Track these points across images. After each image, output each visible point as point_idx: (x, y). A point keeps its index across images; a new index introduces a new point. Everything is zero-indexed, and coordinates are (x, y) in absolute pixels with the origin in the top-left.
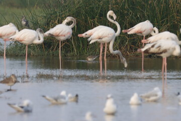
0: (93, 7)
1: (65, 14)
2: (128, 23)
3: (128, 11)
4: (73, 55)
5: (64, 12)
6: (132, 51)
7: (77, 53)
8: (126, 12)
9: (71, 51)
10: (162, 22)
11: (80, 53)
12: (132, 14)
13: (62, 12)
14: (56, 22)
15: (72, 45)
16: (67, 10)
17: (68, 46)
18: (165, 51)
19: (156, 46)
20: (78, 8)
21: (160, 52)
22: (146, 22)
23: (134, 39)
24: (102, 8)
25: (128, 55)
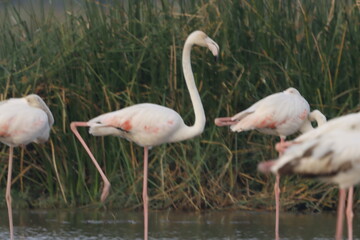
0: (120, 54)
1: (28, 75)
2: (233, 102)
3: (232, 66)
4: (57, 205)
5: (26, 68)
6: (244, 192)
7: (69, 199)
8: (224, 68)
9: (50, 190)
10: (340, 101)
11: (77, 197)
12: (245, 75)
13: (20, 67)
15: (54, 174)
16: (38, 63)
17: (40, 178)
18: (346, 167)
19: (318, 152)
20: (72, 55)
21: (330, 169)
22: (287, 92)
23: (249, 155)
24: (147, 56)
25: (229, 204)
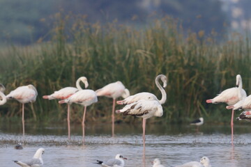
0: (55, 69)
3: (93, 73)
9: (31, 117)
11: (40, 118)
14: (14, 85)
18: (146, 112)
19: (136, 107)
